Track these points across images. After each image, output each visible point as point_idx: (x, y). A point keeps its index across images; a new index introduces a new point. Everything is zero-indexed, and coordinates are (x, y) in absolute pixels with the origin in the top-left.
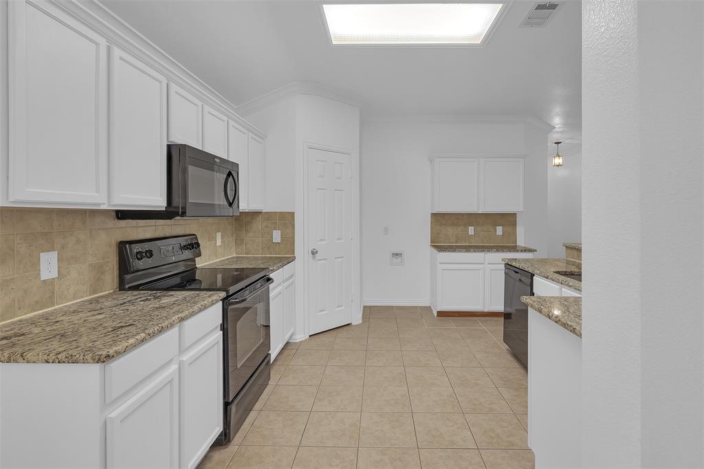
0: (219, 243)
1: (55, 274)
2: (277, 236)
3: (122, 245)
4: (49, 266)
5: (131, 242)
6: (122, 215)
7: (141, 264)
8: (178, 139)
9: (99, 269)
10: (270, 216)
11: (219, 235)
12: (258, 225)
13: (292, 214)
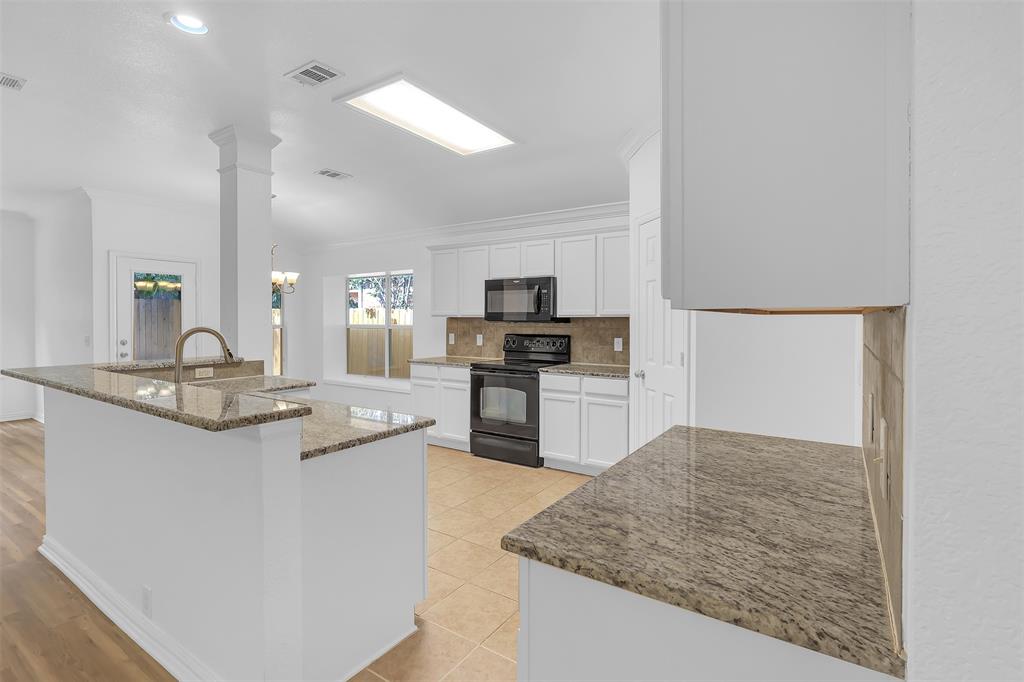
1: (482, 344)
4: (480, 340)
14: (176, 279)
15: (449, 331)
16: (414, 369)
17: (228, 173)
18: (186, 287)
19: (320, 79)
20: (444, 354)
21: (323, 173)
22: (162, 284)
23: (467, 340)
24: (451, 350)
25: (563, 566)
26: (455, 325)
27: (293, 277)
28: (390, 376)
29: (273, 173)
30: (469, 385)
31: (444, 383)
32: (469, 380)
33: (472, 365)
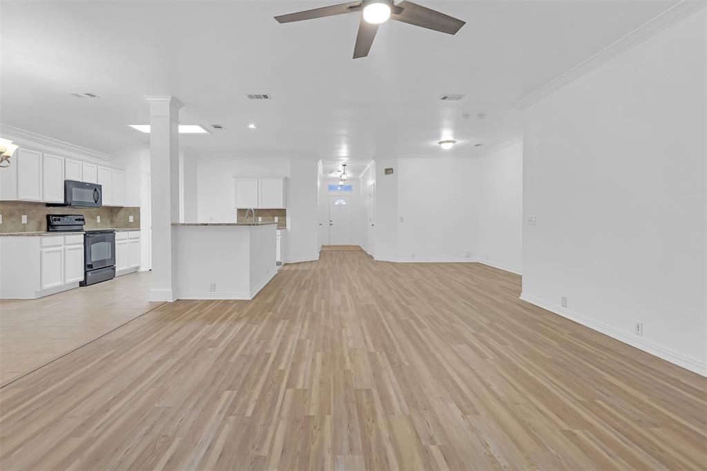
0: (99, 221)
1: (26, 222)
2: (131, 219)
3: (48, 216)
4: (24, 219)
5: (53, 216)
6: (48, 205)
7: (56, 223)
8: (69, 178)
9: (40, 224)
10: (127, 209)
11: (99, 218)
12: (122, 213)
13: (139, 208)
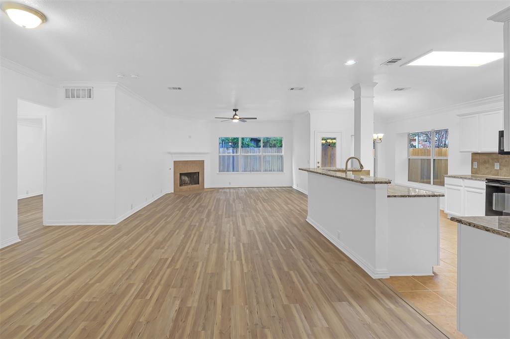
14: (335, 139)
15: (473, 161)
16: (447, 180)
17: (357, 100)
18: (337, 142)
19: (395, 62)
20: (470, 174)
21: (396, 90)
22: (328, 141)
23: (487, 165)
24: (474, 172)
25: (470, 225)
26: (478, 157)
27: (381, 136)
28: (434, 184)
29: (374, 97)
30: (485, 191)
31: (466, 188)
32: (485, 188)
33: (486, 179)
